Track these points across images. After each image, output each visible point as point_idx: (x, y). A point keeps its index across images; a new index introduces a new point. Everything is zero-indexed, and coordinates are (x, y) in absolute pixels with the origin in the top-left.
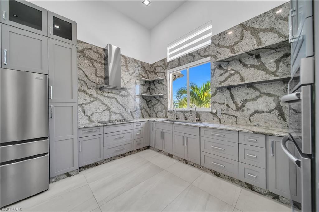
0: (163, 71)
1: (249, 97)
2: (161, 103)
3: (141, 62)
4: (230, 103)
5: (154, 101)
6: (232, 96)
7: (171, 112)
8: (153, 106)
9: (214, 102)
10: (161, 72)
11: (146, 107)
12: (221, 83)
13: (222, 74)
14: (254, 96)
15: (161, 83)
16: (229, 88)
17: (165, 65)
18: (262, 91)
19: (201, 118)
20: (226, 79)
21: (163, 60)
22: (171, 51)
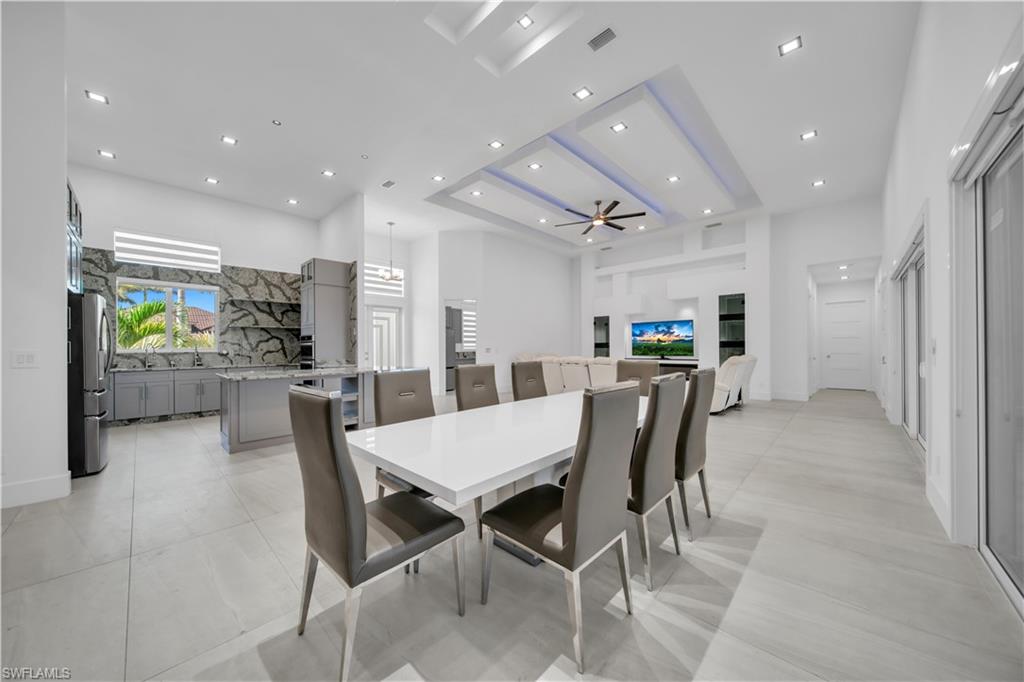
1: (262, 339)
4: (244, 343)
6: (246, 335)
9: (224, 342)
12: (233, 321)
13: (235, 312)
14: (266, 338)
16: (243, 329)
17: (109, 264)
18: (273, 334)
19: (203, 362)
20: (240, 318)
21: (102, 252)
22: (120, 239)
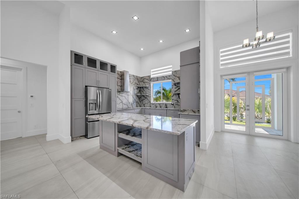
0: (149, 82)
2: (147, 99)
3: (137, 76)
5: (143, 98)
7: (153, 104)
8: (142, 101)
10: (147, 83)
11: (139, 101)
12: (175, 91)
13: (176, 88)
15: (148, 88)
17: (150, 79)
19: (167, 106)
21: (149, 76)
22: (153, 72)
